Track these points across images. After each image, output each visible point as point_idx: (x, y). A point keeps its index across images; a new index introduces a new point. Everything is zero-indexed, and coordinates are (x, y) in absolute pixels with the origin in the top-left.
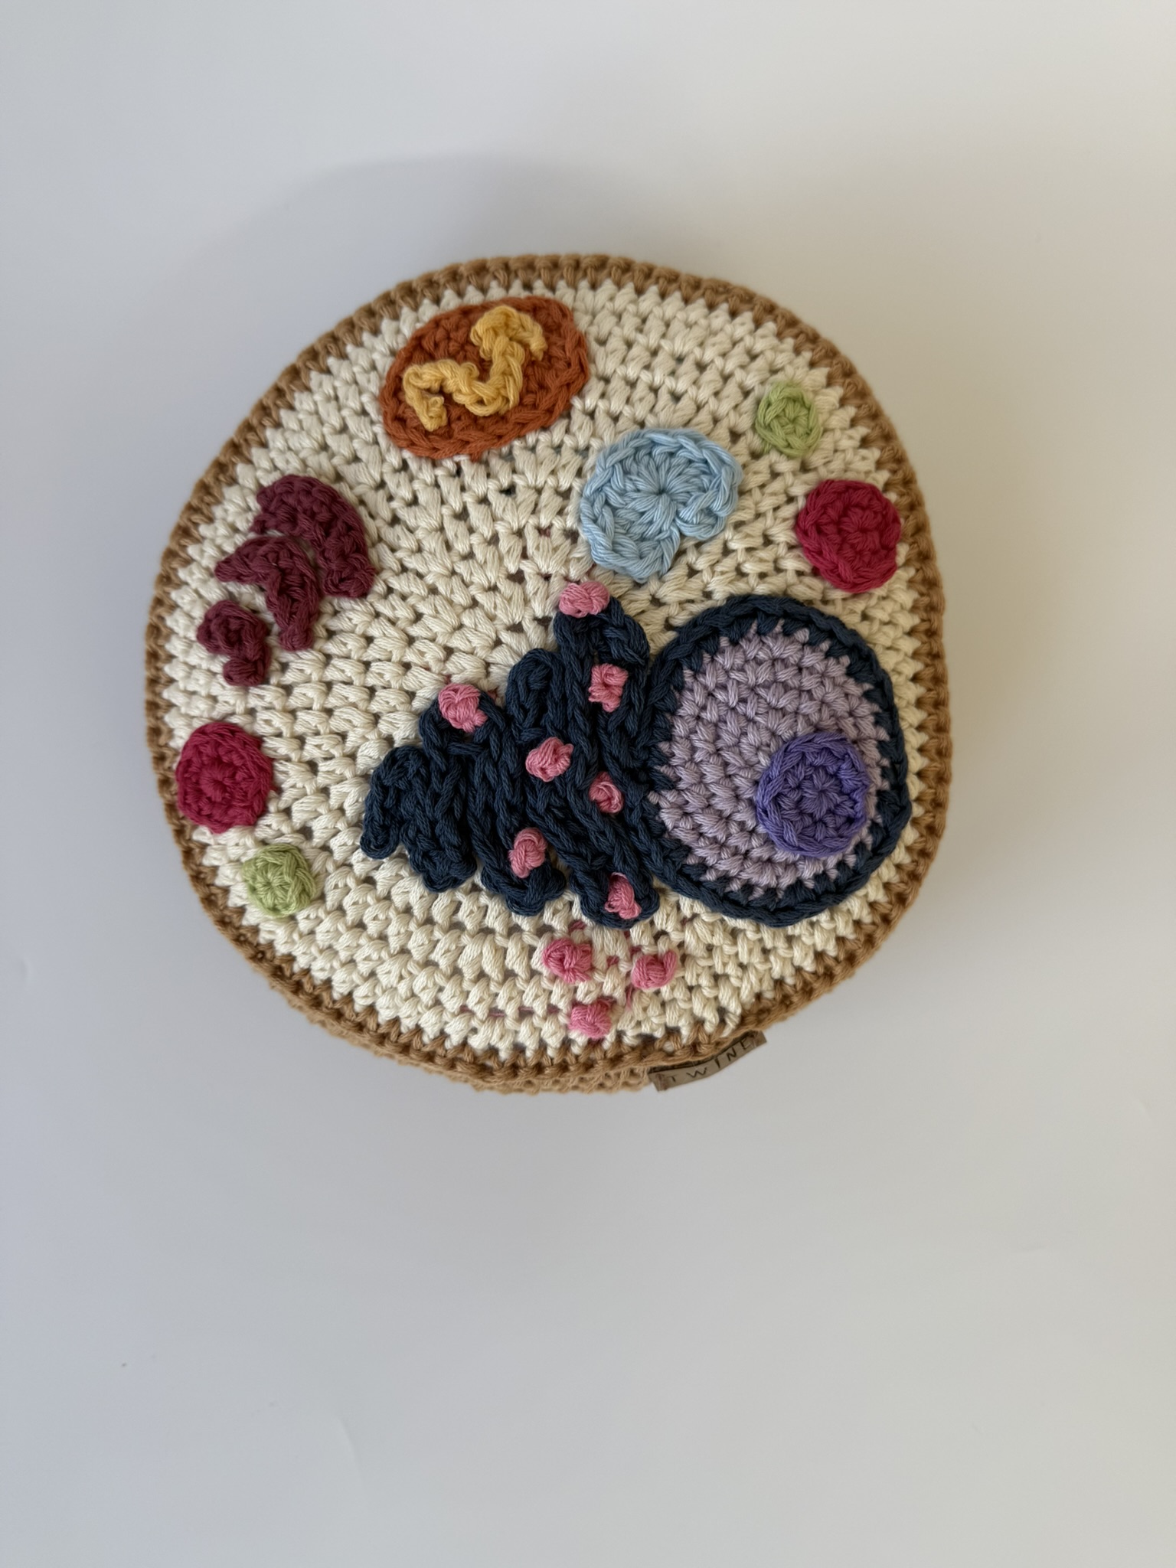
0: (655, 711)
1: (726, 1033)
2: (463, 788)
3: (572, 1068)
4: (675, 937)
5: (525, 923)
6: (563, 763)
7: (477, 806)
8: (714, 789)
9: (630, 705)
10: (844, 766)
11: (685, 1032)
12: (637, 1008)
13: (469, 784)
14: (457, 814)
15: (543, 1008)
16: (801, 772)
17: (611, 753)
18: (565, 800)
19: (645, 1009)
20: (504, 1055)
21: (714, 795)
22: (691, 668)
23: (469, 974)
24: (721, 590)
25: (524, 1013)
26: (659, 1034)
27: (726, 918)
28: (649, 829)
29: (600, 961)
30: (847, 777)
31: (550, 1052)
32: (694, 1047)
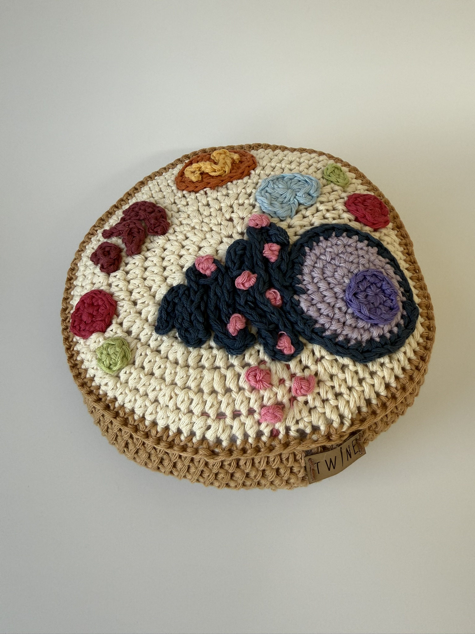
0: (294, 263)
1: (345, 429)
2: (205, 298)
3: (262, 450)
4: (313, 368)
5: (235, 361)
6: (253, 281)
7: (212, 307)
8: (325, 293)
9: (282, 259)
10: (384, 283)
11: (323, 428)
12: (296, 410)
13: (208, 297)
14: (202, 308)
15: (246, 409)
16: (366, 284)
17: (275, 278)
18: (255, 298)
19: (300, 412)
20: (225, 444)
21: (325, 296)
22: (308, 247)
23: (206, 390)
24: (317, 221)
25: (236, 415)
26: (308, 430)
27: (338, 358)
28: (295, 311)
29: (275, 381)
30: (386, 288)
31: (250, 440)
32: (328, 437)
